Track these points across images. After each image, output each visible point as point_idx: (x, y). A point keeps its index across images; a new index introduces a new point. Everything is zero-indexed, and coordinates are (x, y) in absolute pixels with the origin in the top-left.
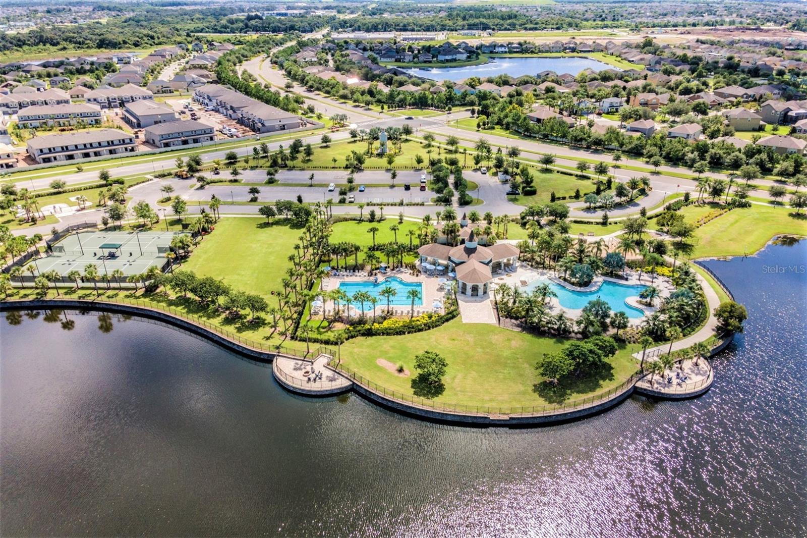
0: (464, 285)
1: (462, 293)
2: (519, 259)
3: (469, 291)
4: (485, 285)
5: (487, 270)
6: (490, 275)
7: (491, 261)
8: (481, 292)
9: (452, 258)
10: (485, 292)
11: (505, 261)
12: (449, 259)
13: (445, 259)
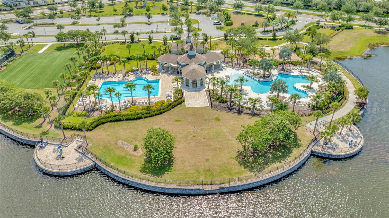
0: (187, 81)
1: (187, 86)
2: (224, 62)
3: (191, 85)
4: (201, 80)
5: (202, 70)
6: (205, 73)
7: (205, 63)
8: (199, 84)
9: (180, 63)
10: (202, 85)
11: (215, 63)
12: (178, 63)
13: (175, 64)
